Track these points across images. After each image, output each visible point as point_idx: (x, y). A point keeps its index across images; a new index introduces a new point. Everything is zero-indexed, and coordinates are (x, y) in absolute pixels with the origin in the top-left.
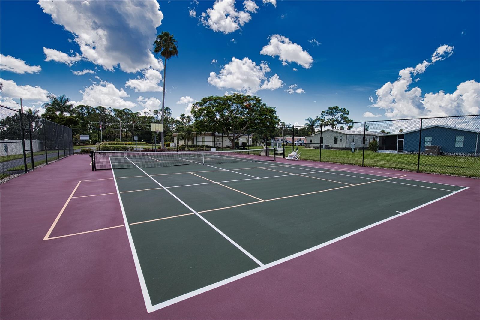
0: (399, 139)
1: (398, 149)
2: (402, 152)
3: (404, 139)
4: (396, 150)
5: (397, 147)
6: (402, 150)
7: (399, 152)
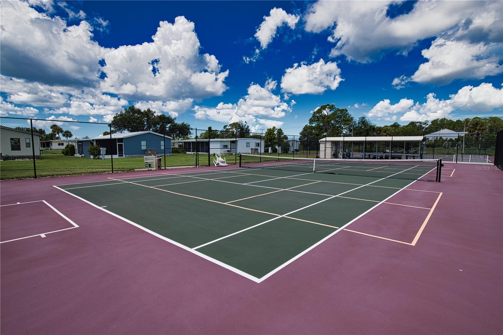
0: (119, 143)
1: (119, 153)
2: (122, 156)
3: (123, 142)
4: (117, 154)
5: (118, 151)
6: (123, 154)
7: (119, 156)
